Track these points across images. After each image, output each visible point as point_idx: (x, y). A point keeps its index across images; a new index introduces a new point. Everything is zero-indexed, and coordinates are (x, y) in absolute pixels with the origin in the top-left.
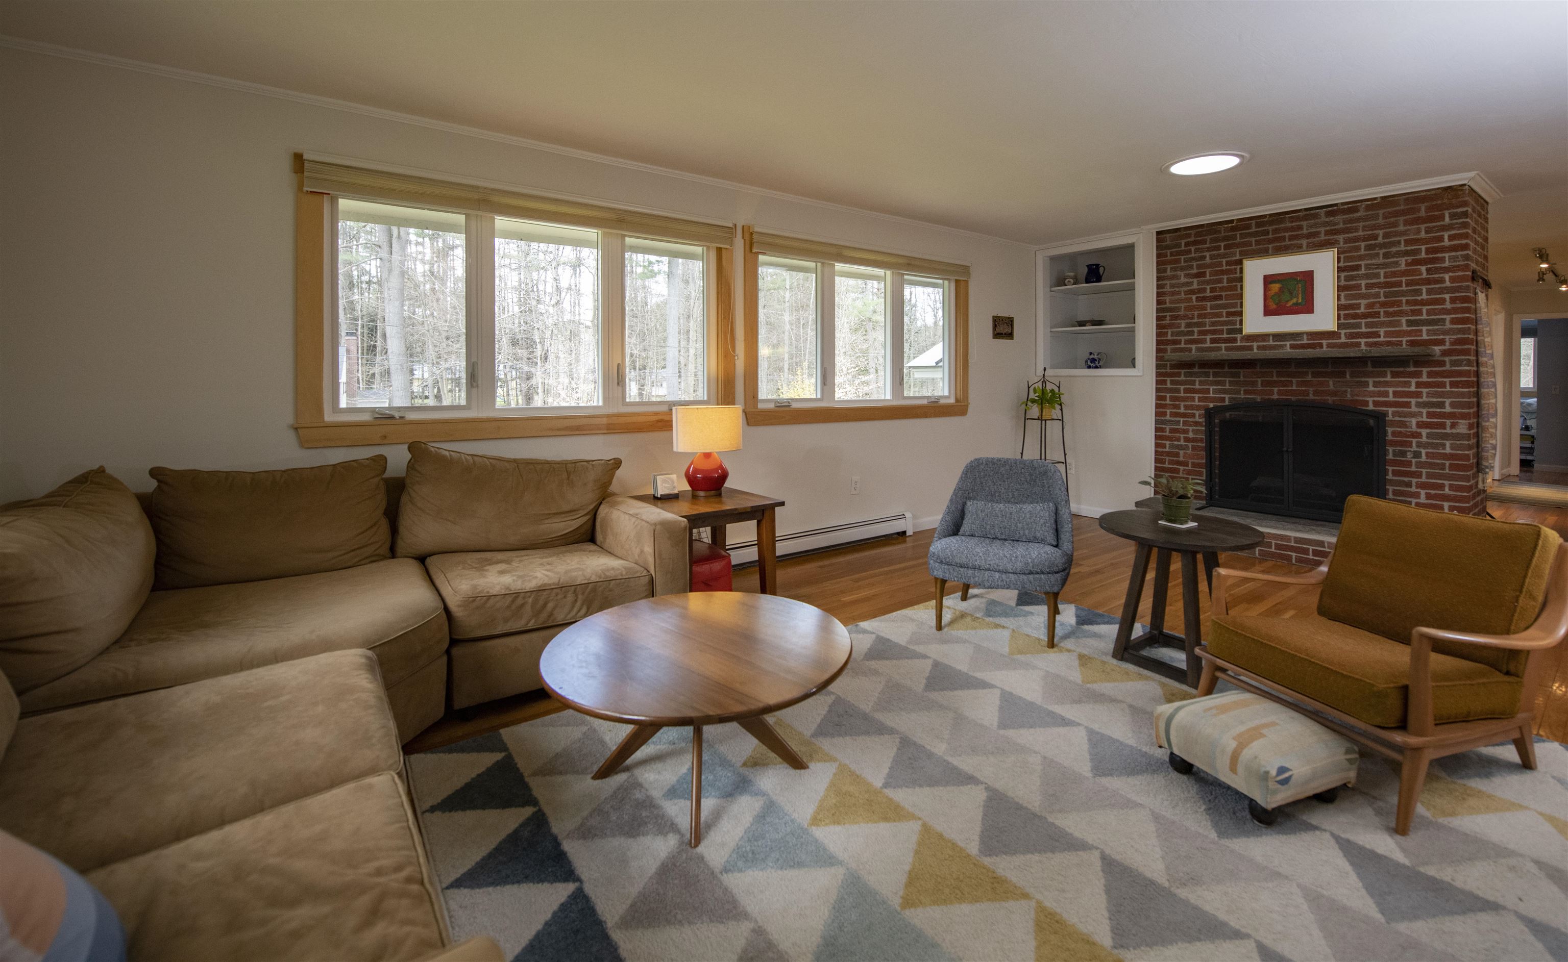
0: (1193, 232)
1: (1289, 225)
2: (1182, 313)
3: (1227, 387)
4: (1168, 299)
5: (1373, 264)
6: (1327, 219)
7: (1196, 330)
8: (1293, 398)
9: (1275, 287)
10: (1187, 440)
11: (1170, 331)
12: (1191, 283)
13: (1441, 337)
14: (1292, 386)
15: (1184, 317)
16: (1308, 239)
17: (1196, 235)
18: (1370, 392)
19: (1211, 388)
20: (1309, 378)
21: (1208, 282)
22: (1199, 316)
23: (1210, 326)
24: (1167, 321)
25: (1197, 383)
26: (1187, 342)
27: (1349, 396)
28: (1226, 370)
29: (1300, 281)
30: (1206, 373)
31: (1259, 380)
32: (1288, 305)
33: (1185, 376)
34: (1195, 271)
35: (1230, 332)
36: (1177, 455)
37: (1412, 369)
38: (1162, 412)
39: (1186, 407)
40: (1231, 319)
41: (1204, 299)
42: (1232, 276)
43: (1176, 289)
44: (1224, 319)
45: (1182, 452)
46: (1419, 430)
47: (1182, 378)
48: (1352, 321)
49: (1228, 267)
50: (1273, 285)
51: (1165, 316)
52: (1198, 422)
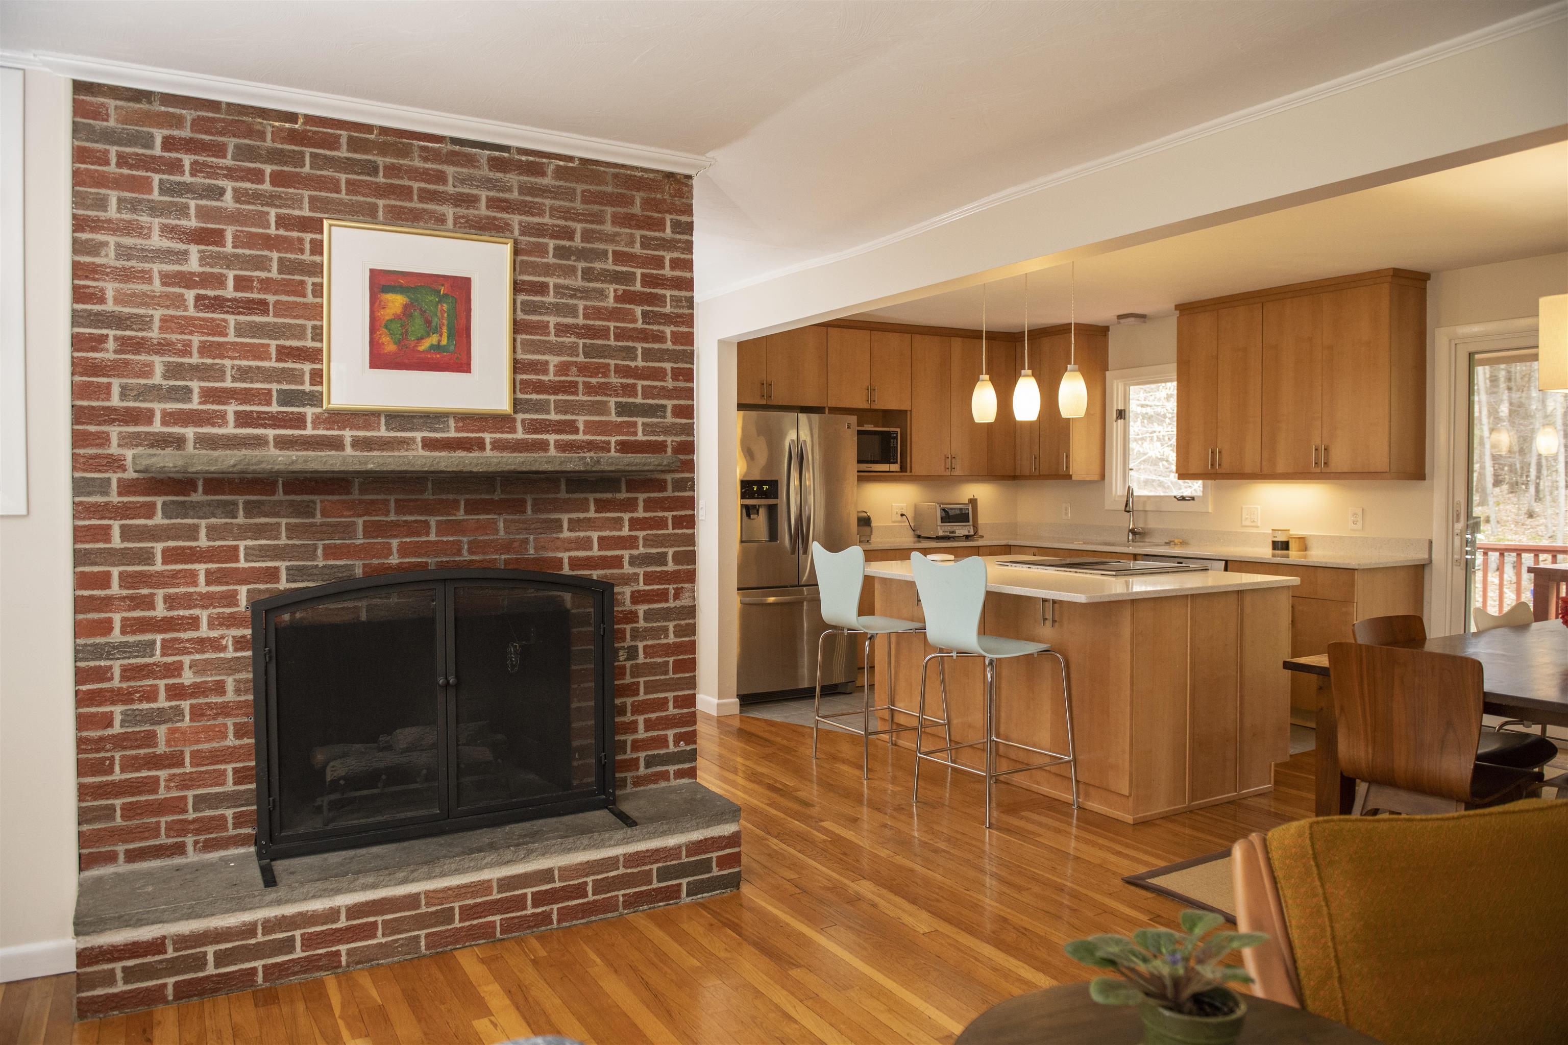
0: (189, 115)
1: (418, 163)
2: (154, 334)
3: (283, 541)
4: (110, 288)
5: (567, 288)
6: (491, 175)
7: (196, 385)
8: (431, 561)
9: (395, 302)
10: (176, 692)
11: (116, 385)
12: (183, 256)
13: (661, 438)
14: (428, 534)
15: (162, 348)
16: (456, 206)
17: (197, 124)
18: (564, 540)
19: (242, 544)
20: (461, 515)
21: (230, 261)
22: (205, 349)
23: (234, 379)
24: (108, 353)
25: (203, 533)
26: (170, 418)
27: (532, 552)
28: (280, 496)
29: (446, 295)
30: (226, 504)
31: (360, 522)
32: (421, 348)
33: (166, 515)
34: (192, 223)
35: (287, 398)
36: (150, 739)
37: (623, 495)
38: (100, 621)
39: (172, 603)
40: (290, 365)
41: (218, 304)
42: (292, 256)
43: (133, 263)
44: (273, 364)
45: (162, 731)
46: (634, 608)
47: (159, 519)
48: (534, 396)
49: (282, 232)
50: (389, 297)
51: (103, 339)
52: (209, 639)
